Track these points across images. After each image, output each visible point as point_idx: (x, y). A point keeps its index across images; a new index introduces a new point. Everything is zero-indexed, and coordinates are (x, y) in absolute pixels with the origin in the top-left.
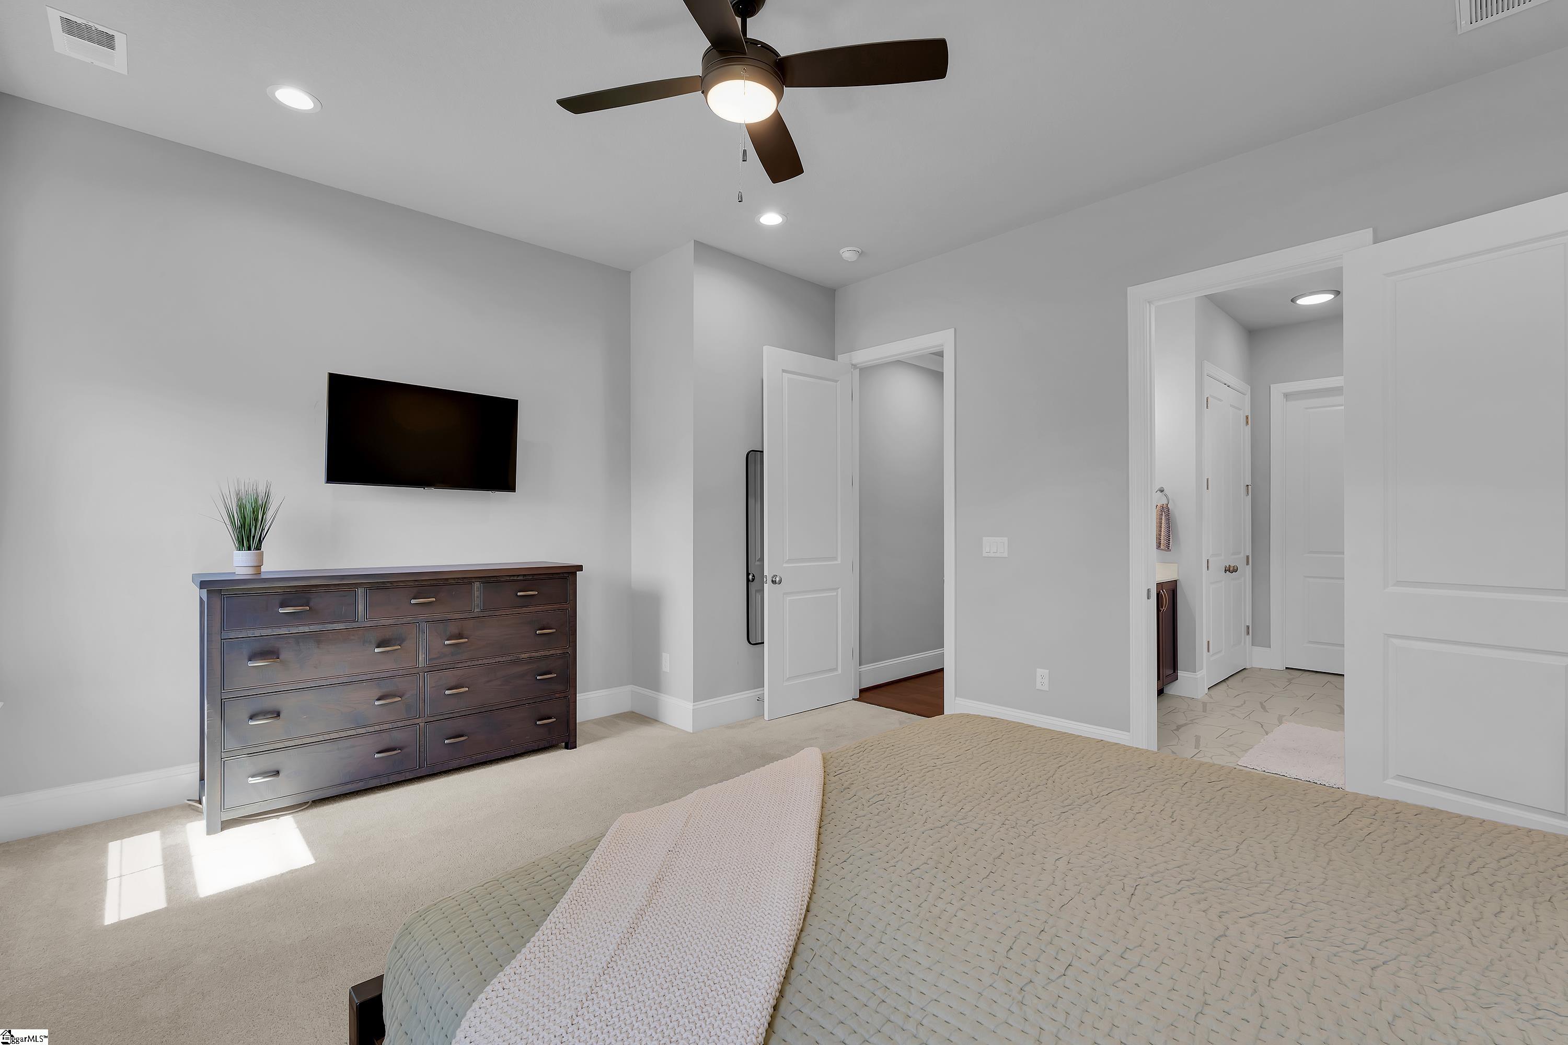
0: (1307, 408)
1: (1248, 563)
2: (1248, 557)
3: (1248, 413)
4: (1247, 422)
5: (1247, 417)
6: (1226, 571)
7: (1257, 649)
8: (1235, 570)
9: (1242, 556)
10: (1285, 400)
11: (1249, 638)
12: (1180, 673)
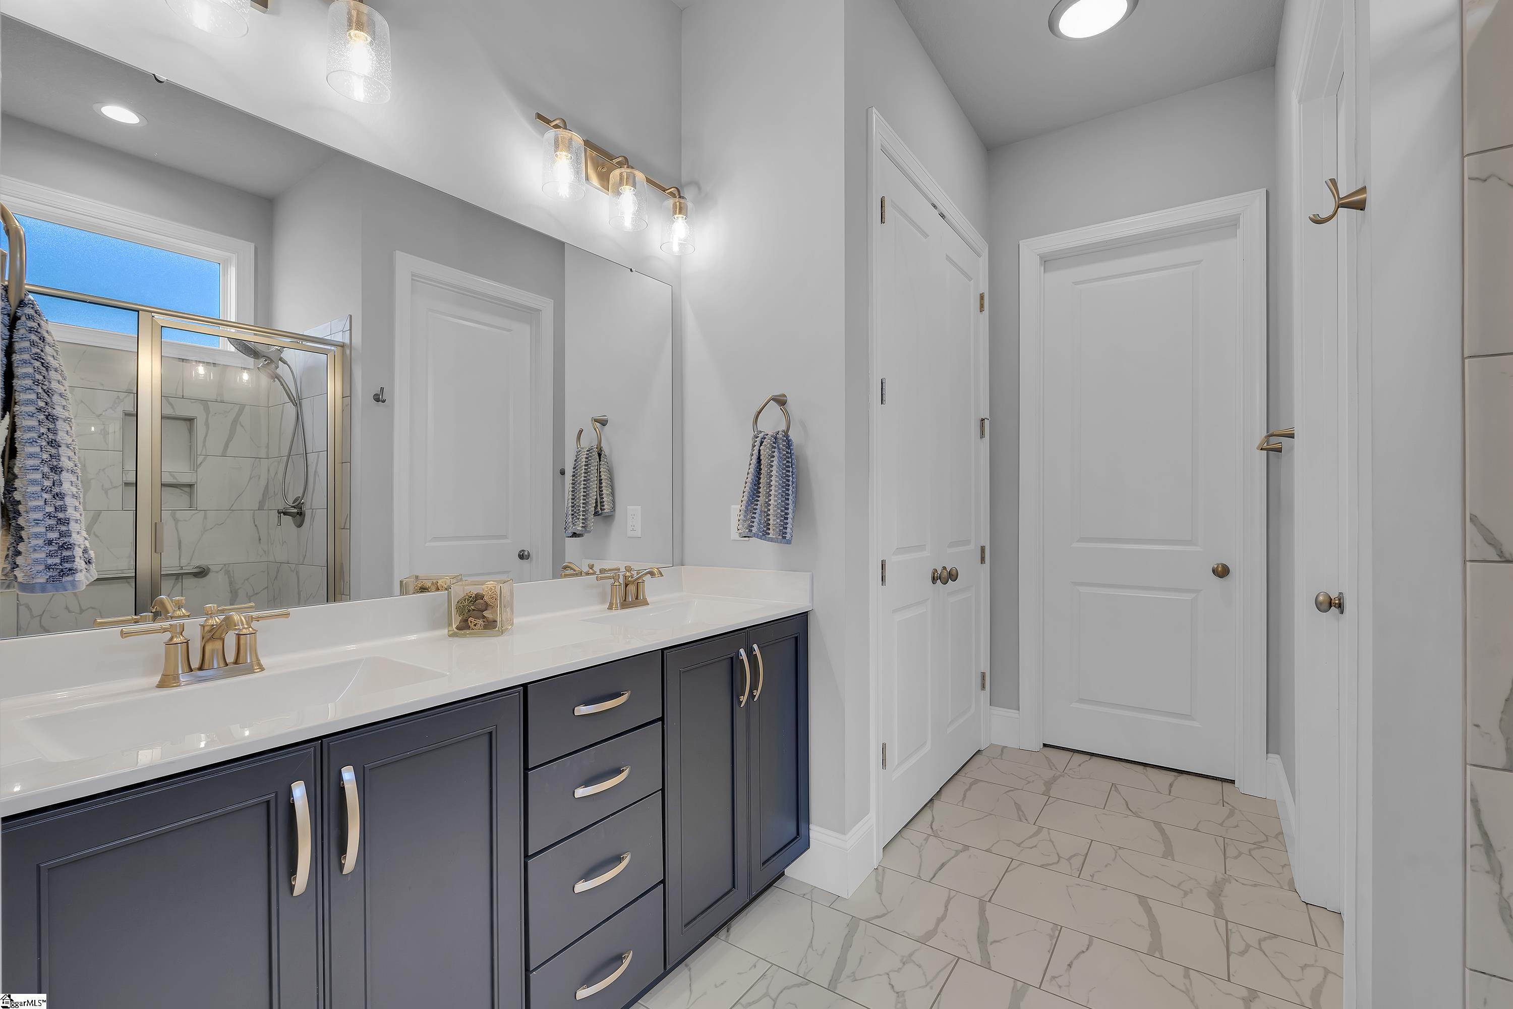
0: (1076, 283)
1: (983, 560)
2: (983, 549)
3: (984, 288)
4: (982, 306)
5: (982, 297)
6: (934, 580)
7: (998, 711)
8: (952, 576)
9: (973, 549)
10: (1043, 268)
11: (985, 695)
12: (817, 833)
